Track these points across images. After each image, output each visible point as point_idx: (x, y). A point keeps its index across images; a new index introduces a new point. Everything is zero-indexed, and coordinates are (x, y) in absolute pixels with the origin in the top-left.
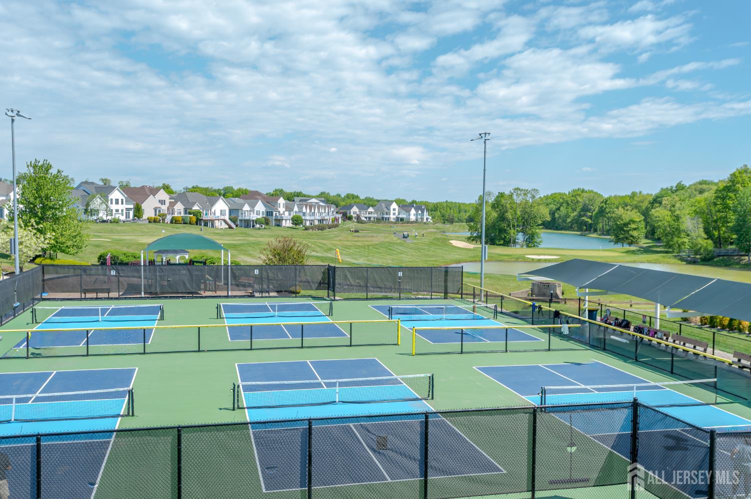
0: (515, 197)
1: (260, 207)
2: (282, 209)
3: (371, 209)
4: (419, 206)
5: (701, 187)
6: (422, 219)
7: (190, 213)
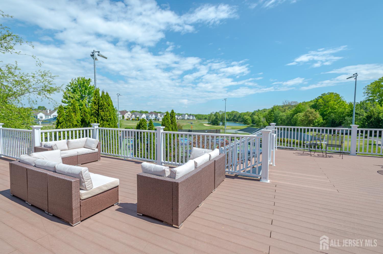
0: (220, 113)
1: (154, 116)
2: (159, 116)
3: (180, 116)
4: (193, 116)
5: (264, 110)
6: (194, 119)
7: (136, 118)
